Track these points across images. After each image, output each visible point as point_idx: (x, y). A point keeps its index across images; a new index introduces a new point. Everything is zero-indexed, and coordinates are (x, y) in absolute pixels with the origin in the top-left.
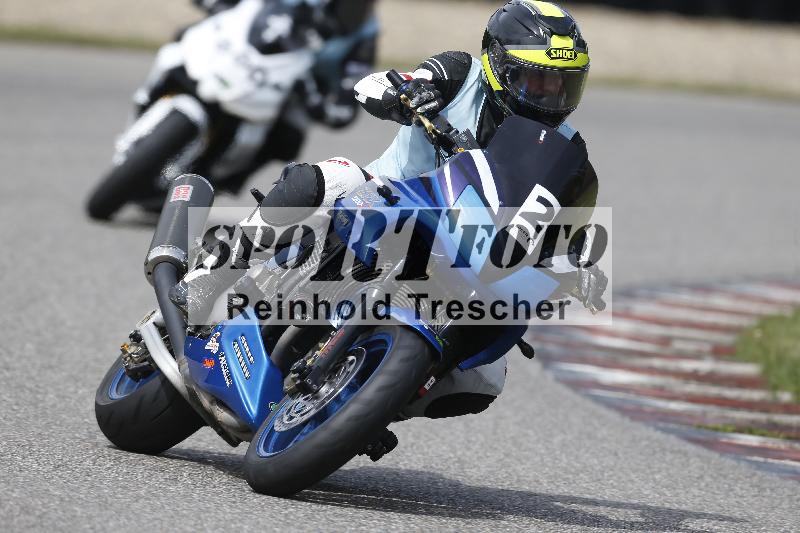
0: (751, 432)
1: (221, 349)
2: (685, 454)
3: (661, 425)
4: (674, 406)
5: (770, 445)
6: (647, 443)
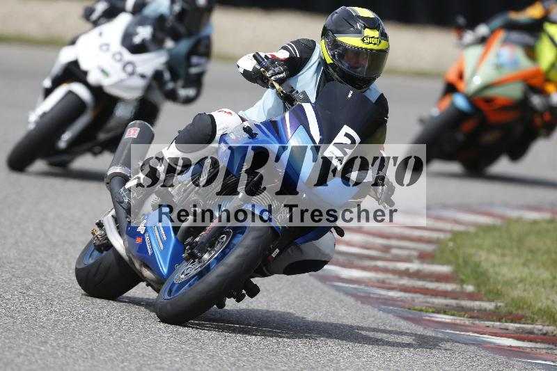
0: (445, 313)
1: (146, 231)
2: (399, 327)
3: (382, 307)
4: (392, 294)
5: (458, 322)
6: (373, 319)
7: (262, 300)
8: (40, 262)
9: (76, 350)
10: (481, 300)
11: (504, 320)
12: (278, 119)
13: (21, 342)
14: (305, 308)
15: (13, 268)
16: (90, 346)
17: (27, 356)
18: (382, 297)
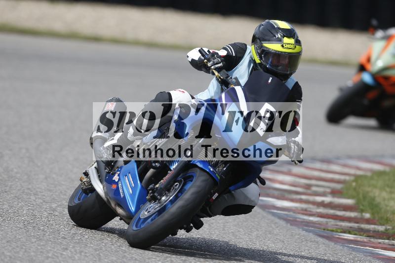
0: (350, 233)
2: (317, 242)
3: (305, 228)
4: (312, 219)
5: (359, 239)
6: (298, 236)
7: (220, 222)
8: (63, 192)
9: (88, 255)
10: (375, 224)
11: (391, 239)
12: (216, 98)
13: (49, 248)
14: (250, 227)
15: (44, 196)
16: (98, 252)
17: (53, 258)
18: (305, 221)
